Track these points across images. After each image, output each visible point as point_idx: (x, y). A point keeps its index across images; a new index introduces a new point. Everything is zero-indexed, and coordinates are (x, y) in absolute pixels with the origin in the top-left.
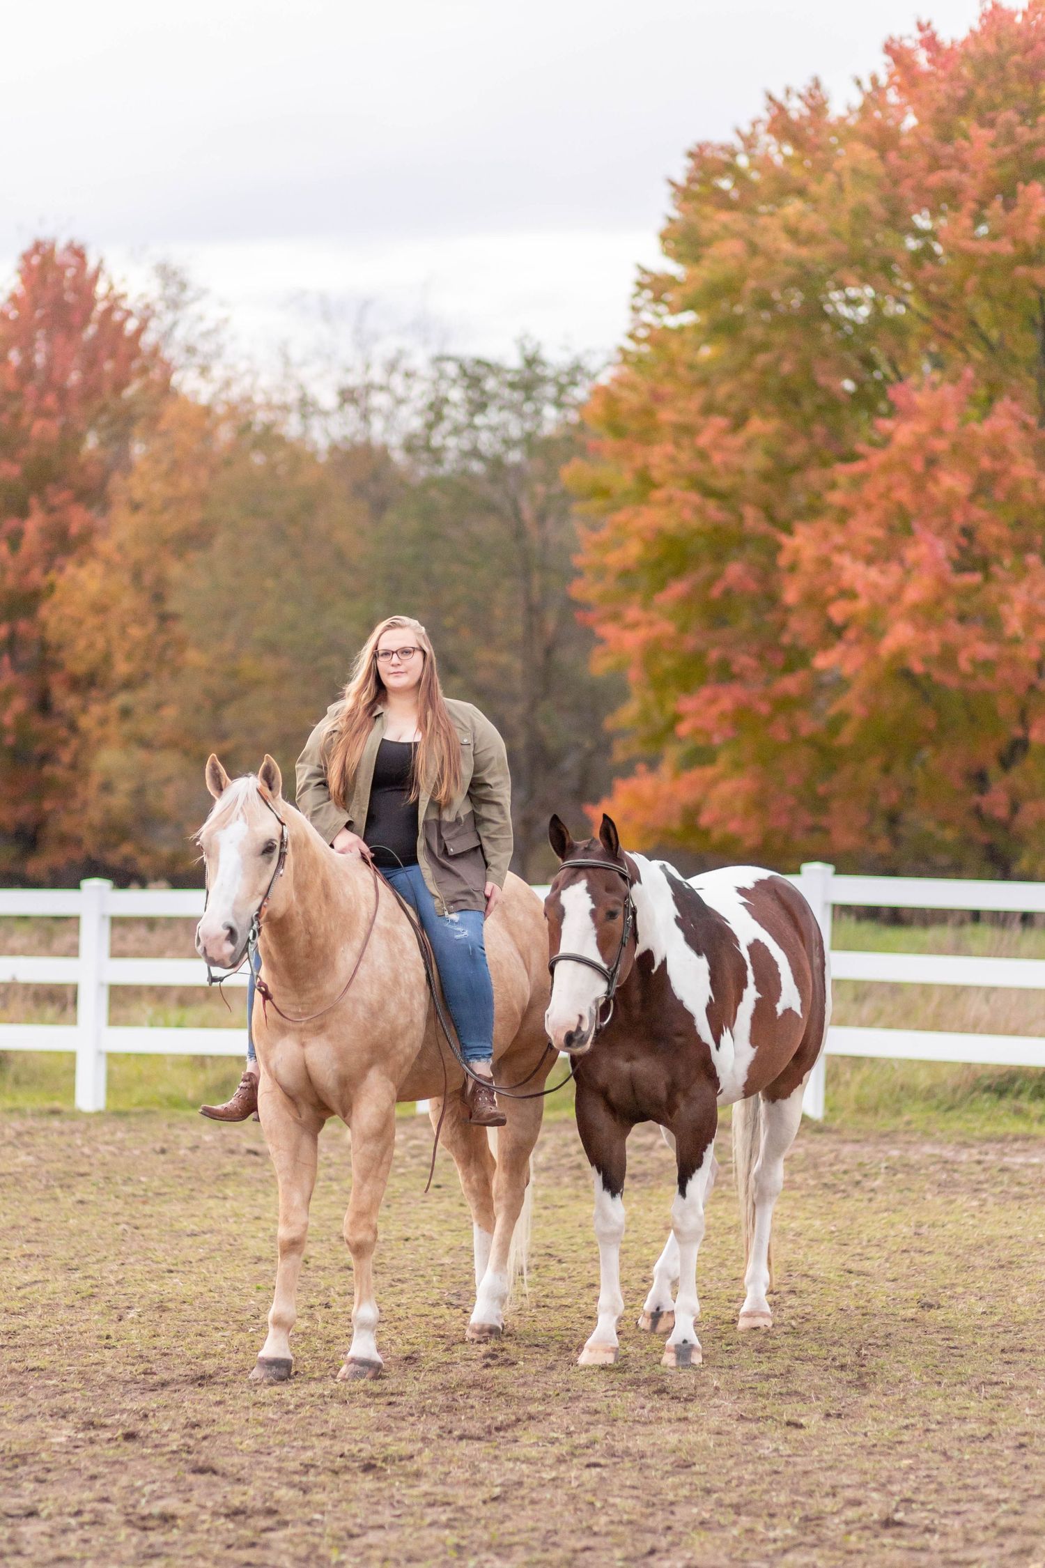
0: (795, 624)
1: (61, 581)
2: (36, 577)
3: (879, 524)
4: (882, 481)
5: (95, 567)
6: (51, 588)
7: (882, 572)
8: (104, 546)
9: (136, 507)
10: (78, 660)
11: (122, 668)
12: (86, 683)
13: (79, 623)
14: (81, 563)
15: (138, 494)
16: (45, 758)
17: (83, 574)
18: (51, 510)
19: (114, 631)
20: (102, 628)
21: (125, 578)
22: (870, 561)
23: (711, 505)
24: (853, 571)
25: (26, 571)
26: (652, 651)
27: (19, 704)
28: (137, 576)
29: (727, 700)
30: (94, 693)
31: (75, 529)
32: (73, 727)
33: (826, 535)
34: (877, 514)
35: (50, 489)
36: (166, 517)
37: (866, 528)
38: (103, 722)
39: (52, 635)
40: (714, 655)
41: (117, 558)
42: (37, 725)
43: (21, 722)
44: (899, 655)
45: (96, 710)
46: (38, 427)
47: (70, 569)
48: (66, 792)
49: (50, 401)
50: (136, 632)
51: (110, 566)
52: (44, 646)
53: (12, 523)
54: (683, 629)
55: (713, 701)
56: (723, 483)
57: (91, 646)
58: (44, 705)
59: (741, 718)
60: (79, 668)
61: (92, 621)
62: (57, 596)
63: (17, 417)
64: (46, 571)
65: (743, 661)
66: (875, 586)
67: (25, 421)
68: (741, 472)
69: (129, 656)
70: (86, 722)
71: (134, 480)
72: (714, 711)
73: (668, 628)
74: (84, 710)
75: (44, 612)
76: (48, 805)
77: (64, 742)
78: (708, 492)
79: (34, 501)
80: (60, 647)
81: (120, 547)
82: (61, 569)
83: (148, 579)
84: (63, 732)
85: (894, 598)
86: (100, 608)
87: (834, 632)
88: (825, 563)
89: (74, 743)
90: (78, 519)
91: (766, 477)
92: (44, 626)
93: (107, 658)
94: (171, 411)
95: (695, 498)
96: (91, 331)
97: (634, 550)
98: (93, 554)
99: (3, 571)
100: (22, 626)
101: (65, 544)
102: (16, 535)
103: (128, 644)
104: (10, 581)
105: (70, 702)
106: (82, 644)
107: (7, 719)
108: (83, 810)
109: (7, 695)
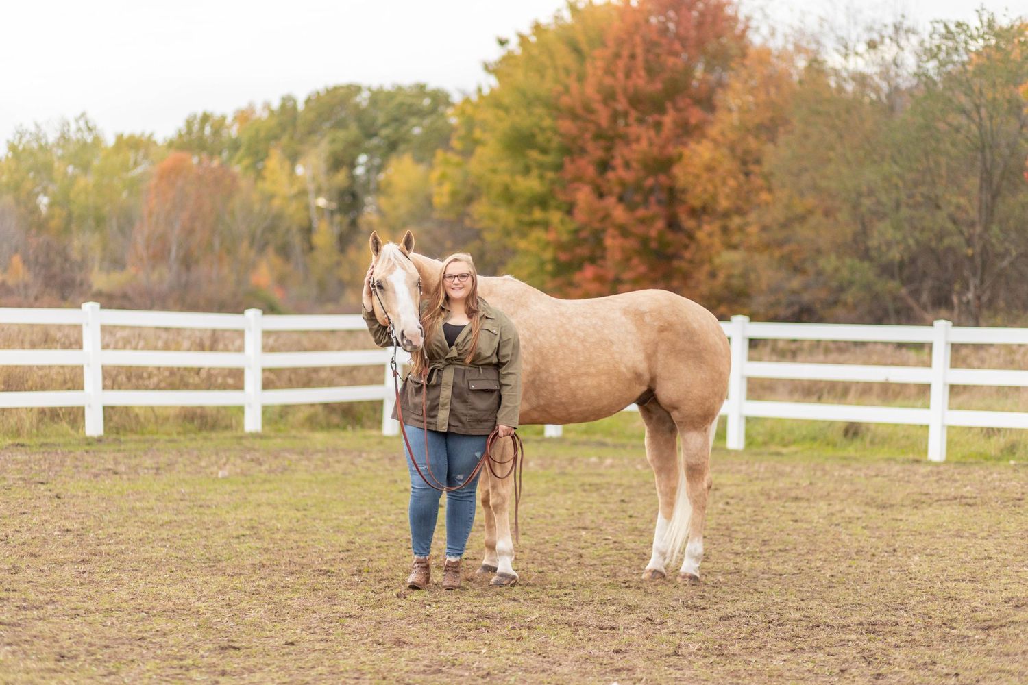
1: (687, 152)
2: (672, 150)
5: (707, 143)
6: (680, 156)
8: (713, 131)
10: (696, 199)
11: (724, 204)
12: (700, 212)
13: (698, 177)
14: (699, 142)
16: (676, 256)
17: (700, 148)
18: (678, 110)
19: (718, 181)
20: (711, 180)
21: (725, 151)
25: (664, 147)
27: (660, 224)
28: (732, 149)
30: (706, 218)
31: (693, 121)
32: (691, 236)
35: (678, 98)
36: (750, 115)
38: (710, 235)
39: (681, 184)
41: (720, 138)
42: (670, 237)
43: (661, 233)
45: (707, 228)
46: (671, 61)
47: (692, 145)
48: (686, 276)
49: (677, 46)
50: (732, 182)
51: (716, 142)
52: (672, 190)
53: (657, 117)
57: (705, 191)
58: (673, 224)
60: (697, 203)
61: (705, 176)
62: (684, 161)
63: (658, 55)
64: (677, 146)
67: (663, 58)
69: (728, 197)
70: (701, 235)
71: (730, 94)
74: (699, 227)
75: (677, 170)
76: (675, 283)
77: (686, 247)
79: (669, 105)
80: (684, 191)
81: (723, 134)
82: (686, 145)
83: (739, 152)
84: (687, 241)
86: (710, 169)
89: (693, 247)
90: (695, 115)
92: (673, 178)
93: (714, 197)
94: (751, 53)
98: (704, 136)
99: (651, 144)
100: (663, 179)
101: (687, 131)
102: (658, 126)
103: (727, 190)
104: (655, 151)
105: (689, 223)
106: (699, 189)
107: (653, 233)
108: (696, 287)
109: (653, 218)
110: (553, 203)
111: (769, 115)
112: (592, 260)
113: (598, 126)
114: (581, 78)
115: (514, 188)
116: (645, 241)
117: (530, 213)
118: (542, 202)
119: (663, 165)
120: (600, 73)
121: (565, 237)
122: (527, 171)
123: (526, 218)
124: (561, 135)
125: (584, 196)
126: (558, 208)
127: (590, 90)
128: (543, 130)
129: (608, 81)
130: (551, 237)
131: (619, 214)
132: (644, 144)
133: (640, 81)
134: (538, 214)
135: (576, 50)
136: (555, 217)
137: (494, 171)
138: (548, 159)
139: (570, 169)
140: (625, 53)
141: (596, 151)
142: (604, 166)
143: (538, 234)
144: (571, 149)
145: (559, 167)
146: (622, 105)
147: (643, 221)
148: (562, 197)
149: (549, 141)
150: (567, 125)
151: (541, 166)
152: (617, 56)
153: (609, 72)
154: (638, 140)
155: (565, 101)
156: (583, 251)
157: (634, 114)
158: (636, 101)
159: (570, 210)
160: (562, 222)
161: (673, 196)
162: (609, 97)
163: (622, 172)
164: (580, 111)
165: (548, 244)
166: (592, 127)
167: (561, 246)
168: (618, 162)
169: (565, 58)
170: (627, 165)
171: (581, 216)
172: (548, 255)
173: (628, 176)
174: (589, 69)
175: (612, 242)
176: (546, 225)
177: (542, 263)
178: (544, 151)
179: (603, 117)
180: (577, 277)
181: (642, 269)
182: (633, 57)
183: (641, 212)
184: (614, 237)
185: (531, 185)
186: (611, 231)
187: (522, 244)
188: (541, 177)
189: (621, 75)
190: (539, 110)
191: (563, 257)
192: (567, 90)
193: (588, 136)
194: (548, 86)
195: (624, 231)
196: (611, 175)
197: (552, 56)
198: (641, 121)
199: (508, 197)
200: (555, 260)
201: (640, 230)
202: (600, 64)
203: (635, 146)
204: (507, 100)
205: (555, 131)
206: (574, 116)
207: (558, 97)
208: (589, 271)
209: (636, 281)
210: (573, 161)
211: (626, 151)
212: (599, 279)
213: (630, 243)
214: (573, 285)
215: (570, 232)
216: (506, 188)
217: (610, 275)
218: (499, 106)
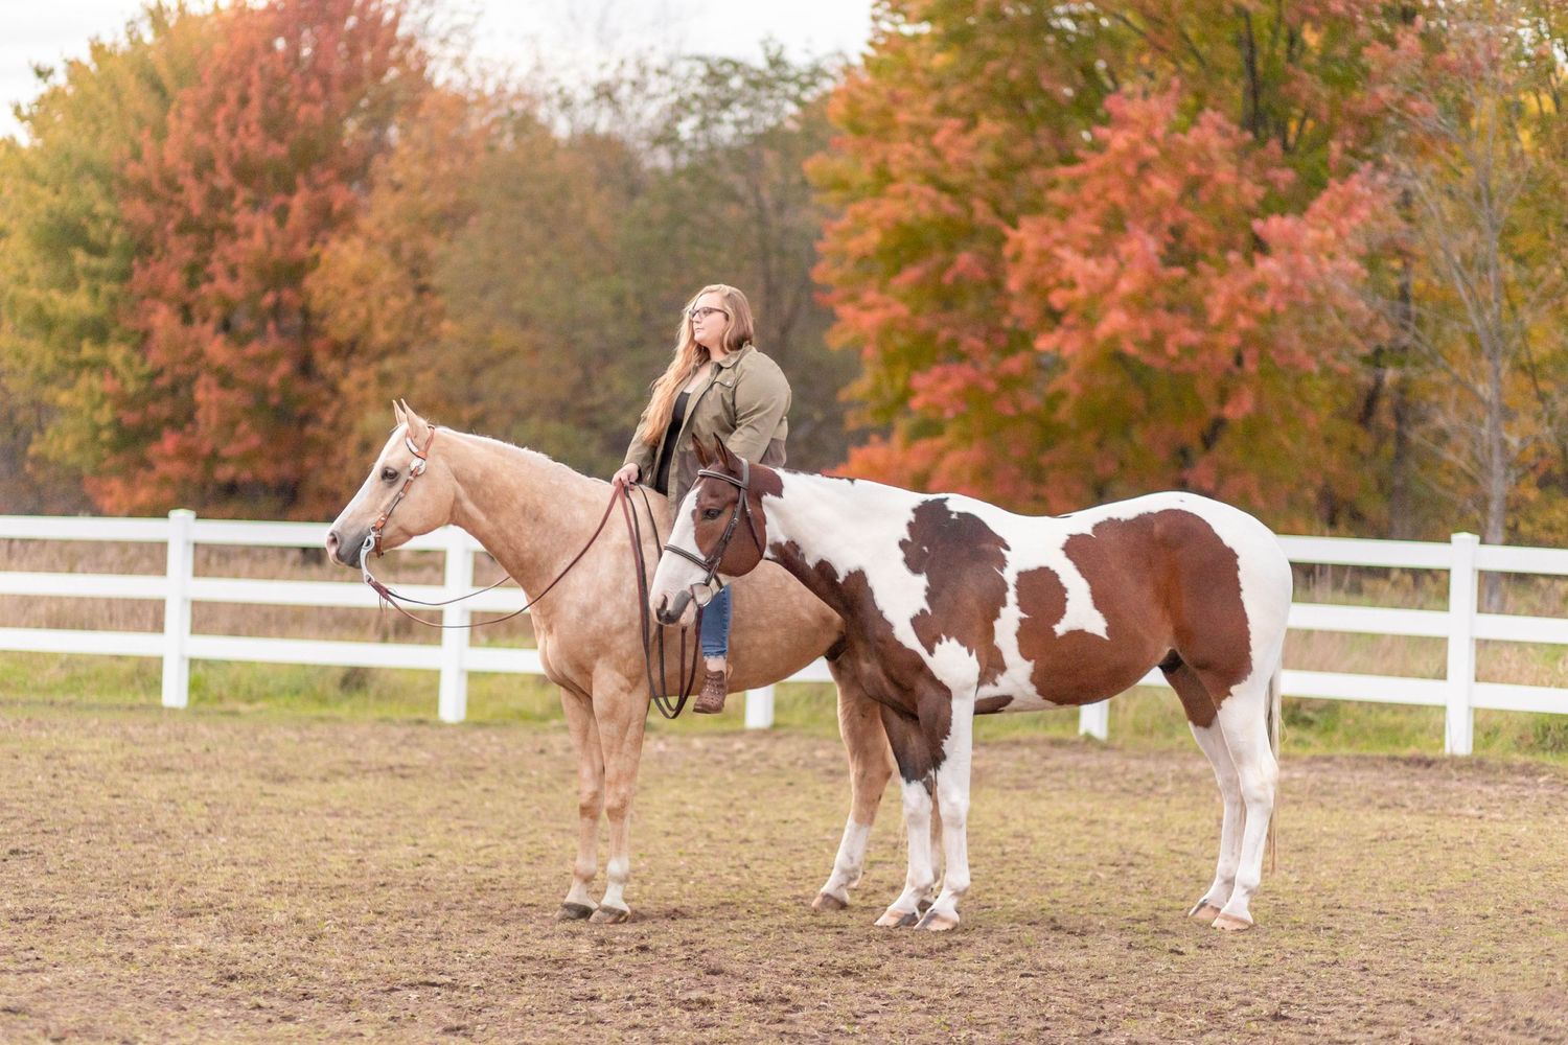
0: (1017, 309)
1: (326, 256)
2: (301, 249)
3: (1096, 223)
4: (1098, 183)
5: (358, 242)
6: (317, 258)
7: (1099, 264)
8: (366, 223)
9: (397, 187)
10: (341, 326)
11: (382, 336)
12: (347, 350)
13: (344, 293)
14: (344, 239)
15: (398, 176)
16: (305, 419)
17: (345, 249)
18: (316, 188)
19: (374, 301)
20: (363, 299)
21: (386, 255)
22: (1087, 254)
23: (945, 199)
24: (1073, 262)
25: (292, 244)
26: (888, 330)
27: (284, 367)
28: (395, 251)
29: (956, 382)
30: (354, 359)
31: (337, 206)
32: (334, 390)
33: (1047, 231)
34: (1095, 212)
35: (315, 169)
36: (425, 197)
37: (1085, 225)
38: (363, 385)
39: (316, 305)
40: (944, 334)
41: (377, 234)
42: (300, 387)
43: (285, 384)
44: (1113, 339)
45: (356, 375)
46: (304, 111)
47: (334, 244)
48: (327, 451)
49: (315, 87)
50: (394, 303)
51: (371, 243)
52: (306, 313)
53: (280, 199)
54: (916, 312)
55: (945, 379)
56: (955, 178)
57: (353, 315)
58: (306, 368)
59: (971, 394)
60: (341, 334)
61: (354, 293)
62: (321, 269)
63: (285, 101)
64: (311, 245)
65: (971, 342)
66: (1094, 277)
67: (293, 105)
68: (972, 169)
69: (388, 326)
70: (346, 386)
71: (394, 162)
72: (947, 388)
73: (903, 310)
74: (345, 374)
75: (310, 282)
76: (309, 462)
77: (326, 404)
78: (944, 188)
79: (300, 180)
80: (323, 316)
81: (380, 225)
82: (325, 242)
83: (406, 254)
84: (326, 396)
85: (1110, 287)
86: (361, 280)
87: (1054, 317)
88: (1046, 256)
89: (336, 405)
90: (340, 196)
91: (995, 174)
92: (309, 295)
93: (368, 326)
94: (429, 99)
95: (930, 191)
96: (351, 22)
97: (874, 237)
98: (355, 230)
99: (271, 243)
100: (287, 294)
101: (328, 220)
102: (282, 214)
103: (387, 314)
104: (277, 252)
105: (332, 367)
106: (345, 313)
107: (273, 381)
108: (341, 467)
109: (274, 358)
110: (115, 332)
111: (452, 197)
112: (173, 423)
113: (188, 211)
114: (161, 133)
115: (49, 311)
116: (261, 393)
117: (79, 350)
118: (98, 331)
119: (291, 273)
120: (187, 126)
121: (131, 387)
122: (69, 284)
123: (72, 357)
124: (128, 225)
125: (163, 319)
126: (122, 340)
127: (172, 153)
128: (95, 218)
129: (201, 139)
130: (110, 385)
131: (218, 350)
132: (259, 240)
133: (254, 143)
134: (88, 350)
135: (157, 86)
136: (117, 354)
137: (23, 280)
138: (106, 264)
139: (141, 278)
140: (232, 96)
141: (183, 250)
142: (196, 273)
143: (90, 381)
144: (142, 248)
145: (125, 276)
146: (223, 180)
147: (259, 361)
148: (129, 323)
149: (109, 236)
150: (138, 210)
151: (94, 274)
152: (219, 99)
153: (205, 123)
154: (249, 234)
155: (134, 171)
156: (164, 409)
157: (243, 194)
158: (245, 172)
159: (143, 340)
160: (128, 362)
161: (309, 324)
162: (204, 166)
163: (222, 283)
164: (156, 186)
165: (104, 397)
166: (179, 215)
167: (124, 402)
168: (216, 266)
169: (139, 100)
170: (233, 274)
171: (157, 357)
172: (105, 415)
173: (235, 290)
174: (172, 121)
175: (206, 394)
176: (99, 366)
177: (97, 429)
178: (96, 250)
179: (194, 196)
180: (153, 451)
181: (255, 440)
182: (244, 101)
183: (253, 349)
184: (207, 388)
185: (79, 304)
186: (204, 379)
187: (64, 398)
188: (96, 291)
189: (220, 130)
190: (91, 188)
191: (131, 418)
192: (137, 156)
193: (170, 226)
194: (107, 149)
195: (226, 380)
196: (205, 288)
197: (117, 97)
198: (256, 205)
199: (44, 323)
200: (117, 423)
201: (252, 375)
202: (188, 111)
203: (243, 243)
204: (43, 169)
205: (115, 222)
206: (150, 196)
207: (122, 167)
208: (170, 442)
209: (246, 459)
210: (146, 266)
211: (229, 251)
212: (187, 454)
213: (233, 398)
214: (148, 465)
215: (140, 378)
216: (39, 309)
217: (206, 449)
218: (31, 176)
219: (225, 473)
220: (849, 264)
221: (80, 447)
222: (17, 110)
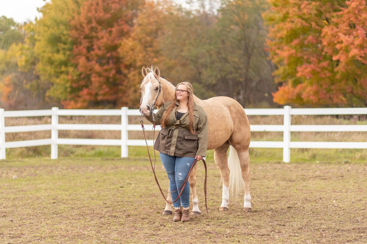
0: (325, 50)
1: (123, 43)
2: (117, 42)
3: (347, 26)
4: (347, 16)
5: (130, 39)
6: (120, 44)
7: (349, 37)
8: (133, 35)
9: (140, 25)
10: (127, 61)
11: (139, 64)
12: (128, 67)
13: (127, 52)
14: (127, 39)
15: (141, 22)
16: (120, 84)
17: (128, 41)
18: (119, 25)
19: (136, 54)
20: (133, 54)
21: (137, 42)
22: (345, 34)
23: (304, 22)
24: (342, 37)
25: (113, 41)
26: (290, 56)
27: (113, 72)
28: (140, 41)
29: (309, 70)
30: (132, 69)
31: (125, 30)
32: (126, 77)
33: (333, 29)
34: (346, 24)
35: (119, 21)
36: (147, 27)
37: (344, 27)
38: (134, 75)
39: (121, 55)
40: (305, 57)
41: (136, 37)
42: (118, 76)
43: (114, 75)
44: (353, 57)
45: (132, 73)
46: (113, 6)
47: (125, 40)
48: (124, 92)
50: (141, 55)
51: (134, 39)
52: (118, 58)
53: (110, 29)
54: (296, 51)
55: (306, 68)
56: (306, 17)
57: (131, 58)
58: (119, 72)
59: (313, 72)
60: (128, 63)
61: (131, 53)
62: (122, 47)
63: (108, 4)
64: (119, 40)
65: (313, 59)
66: (348, 41)
67: (110, 5)
68: (310, 14)
69: (140, 61)
70: (130, 76)
71: (139, 19)
72: (307, 71)
73: (293, 51)
74: (129, 73)
75: (119, 50)
76: (120, 95)
77: (124, 81)
78: (303, 19)
79: (115, 24)
80: (123, 58)
81: (136, 35)
82: (122, 40)
83: (143, 42)
85: (352, 44)
86: (132, 50)
87: (336, 52)
88: (335, 36)
89: (126, 81)
90: (126, 28)
91: (316, 15)
92: (118, 53)
93: (135, 60)
95: (300, 20)
97: (284, 33)
98: (130, 36)
99: (108, 40)
100: (114, 53)
101: (123, 34)
102: (111, 32)
103: (140, 58)
104: (110, 43)
105: (125, 71)
106: (128, 58)
107: (111, 75)
108: (128, 96)
109: (111, 69)
110: (69, 64)
111: (155, 27)
112: (86, 86)
113: (85, 33)
114: (79, 13)
115: (53, 59)
116: (108, 78)
117: (60, 68)
118: (65, 63)
119: (115, 48)
120: (86, 11)
121: (75, 78)
122: (58, 51)
123: (58, 70)
124: (72, 37)
125: (82, 61)
126: (72, 66)
127: (82, 19)
128: (64, 35)
129: (90, 15)
130: (69, 77)
131: (97, 68)
132: (105, 40)
133: (102, 14)
134: (63, 69)
135: (77, 2)
136: (71, 69)
137: (44, 52)
138: (67, 47)
139: (76, 50)
140: (95, 3)
141: (85, 43)
142: (90, 49)
143: (63, 76)
144: (76, 42)
145: (71, 50)
146: (94, 24)
147: (106, 70)
148: (73, 62)
149: (67, 39)
150: (74, 33)
151: (64, 49)
152: (92, 5)
153: (89, 11)
154: (102, 38)
155: (73, 23)
156: (82, 83)
157: (99, 27)
158: (100, 22)
159: (76, 66)
160: (73, 71)
161: (118, 60)
162: (89, 22)
163: (97, 51)
164: (79, 27)
165: (68, 81)
166: (83, 34)
167: (73, 81)
168: (95, 47)
169: (72, 5)
170: (99, 49)
171: (81, 69)
172: (68, 85)
173: (100, 53)
174: (82, 10)
175: (94, 79)
176: (67, 73)
177: (66, 88)
178: (65, 43)
179: (87, 29)
180: (81, 93)
181: (107, 90)
182: (98, 4)
183: (106, 67)
184: (95, 77)
185: (60, 57)
186: (94, 75)
187: (58, 81)
188: (64, 54)
189: (93, 12)
190: (62, 27)
191: (75, 85)
192: (73, 18)
193: (82, 37)
194: (65, 17)
195: (99, 75)
196: (92, 52)
197: (67, 5)
198: (103, 30)
199: (51, 62)
200: (71, 87)
201: (106, 74)
202: (86, 7)
203: (101, 41)
204: (48, 23)
205: (69, 36)
206: (76, 29)
207: (70, 21)
208: (85, 91)
209: (104, 94)
210: (77, 47)
211: (98, 43)
212: (90, 94)
213: (102, 79)
214: (79, 97)
215: (77, 75)
216: (50, 58)
217: (94, 92)
218: (45, 25)
219: (100, 98)
220: (277, 40)
221: (61, 93)
222: (38, 9)
